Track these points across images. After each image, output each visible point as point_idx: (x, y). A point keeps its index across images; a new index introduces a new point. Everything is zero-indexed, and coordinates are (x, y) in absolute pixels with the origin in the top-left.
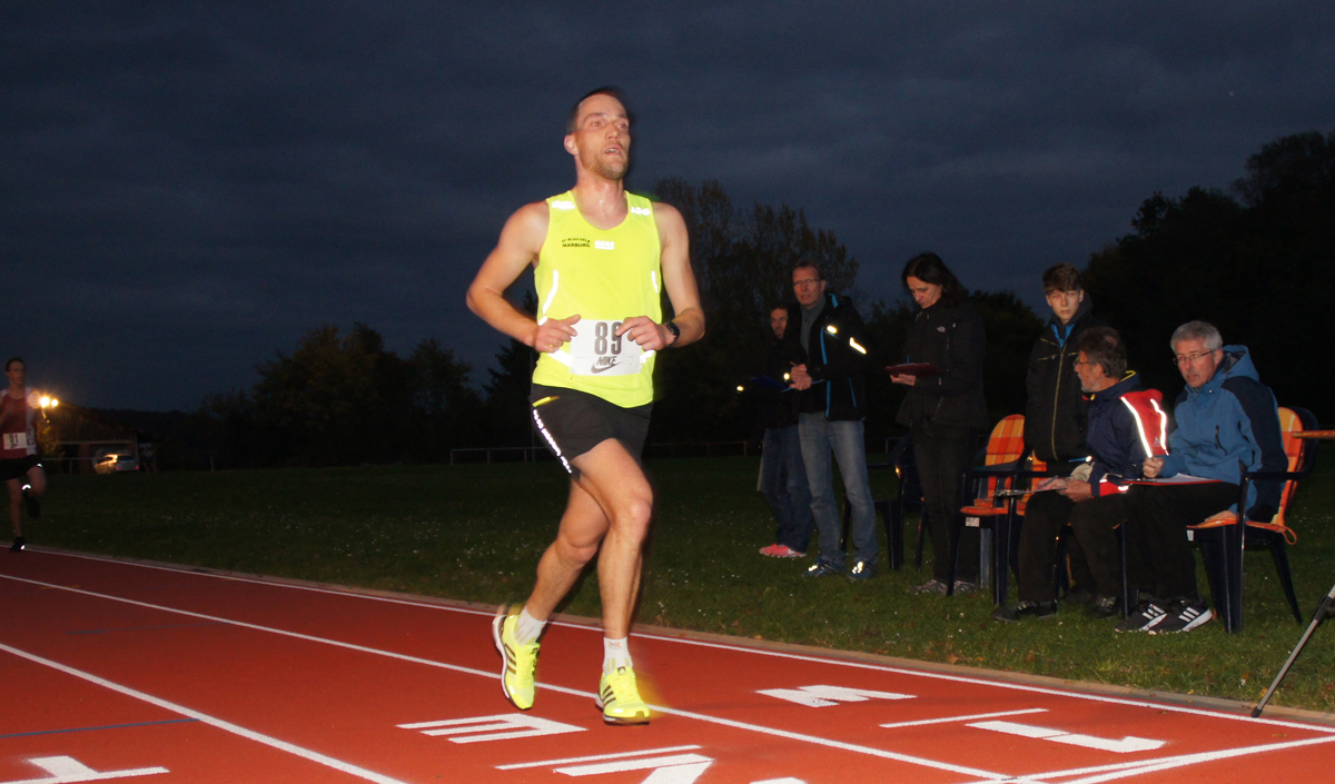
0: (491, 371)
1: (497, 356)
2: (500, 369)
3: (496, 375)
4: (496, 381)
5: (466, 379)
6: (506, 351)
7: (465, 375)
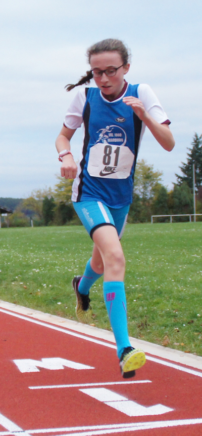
0: (177, 176)
1: (180, 167)
2: (182, 174)
3: (179, 177)
4: (179, 180)
5: (160, 179)
6: (185, 164)
7: (160, 177)
